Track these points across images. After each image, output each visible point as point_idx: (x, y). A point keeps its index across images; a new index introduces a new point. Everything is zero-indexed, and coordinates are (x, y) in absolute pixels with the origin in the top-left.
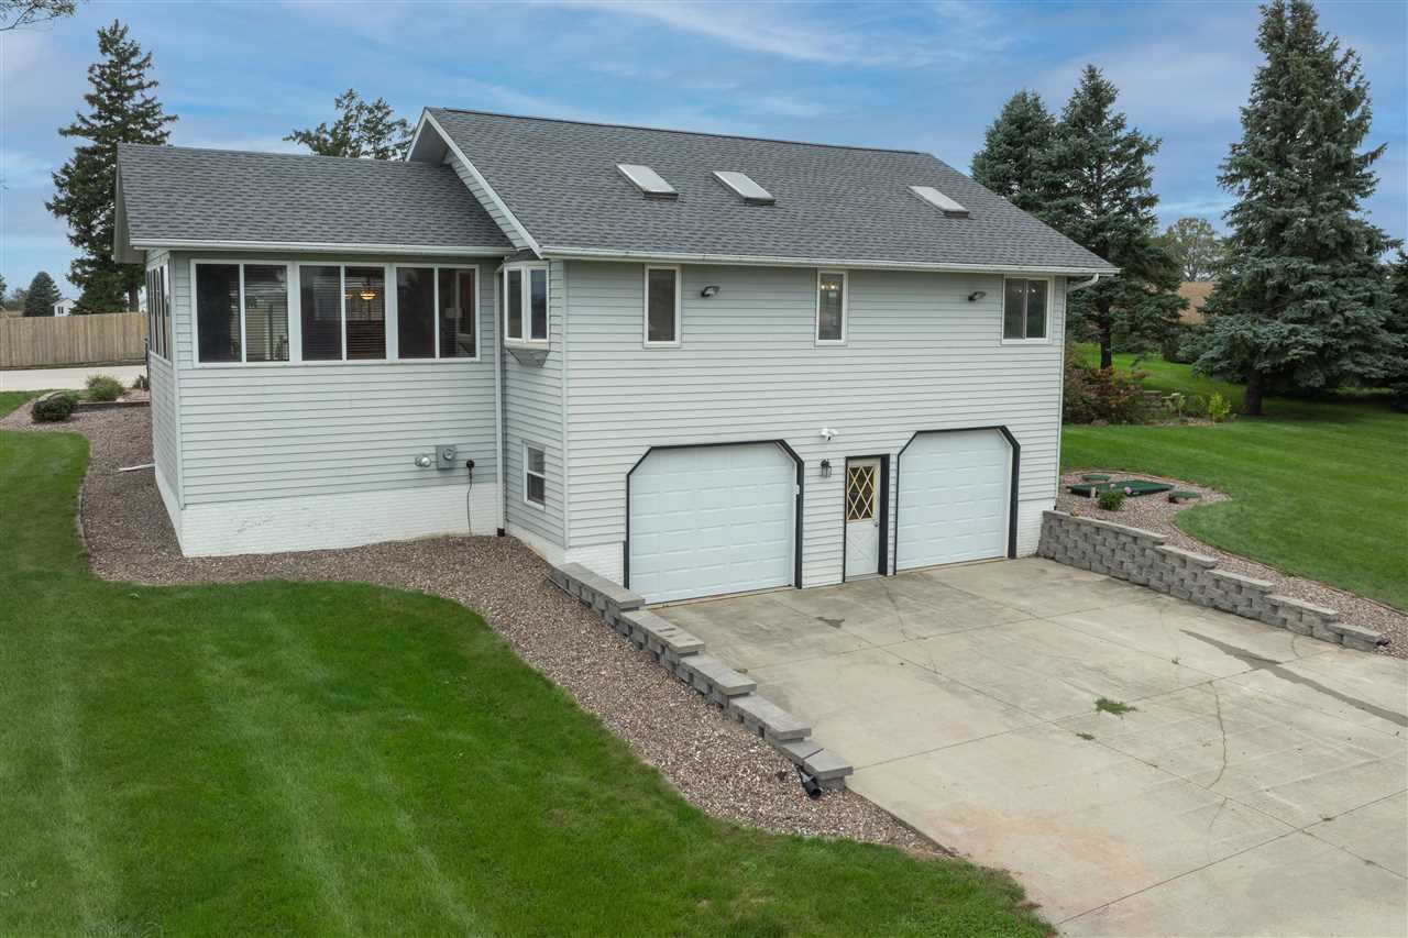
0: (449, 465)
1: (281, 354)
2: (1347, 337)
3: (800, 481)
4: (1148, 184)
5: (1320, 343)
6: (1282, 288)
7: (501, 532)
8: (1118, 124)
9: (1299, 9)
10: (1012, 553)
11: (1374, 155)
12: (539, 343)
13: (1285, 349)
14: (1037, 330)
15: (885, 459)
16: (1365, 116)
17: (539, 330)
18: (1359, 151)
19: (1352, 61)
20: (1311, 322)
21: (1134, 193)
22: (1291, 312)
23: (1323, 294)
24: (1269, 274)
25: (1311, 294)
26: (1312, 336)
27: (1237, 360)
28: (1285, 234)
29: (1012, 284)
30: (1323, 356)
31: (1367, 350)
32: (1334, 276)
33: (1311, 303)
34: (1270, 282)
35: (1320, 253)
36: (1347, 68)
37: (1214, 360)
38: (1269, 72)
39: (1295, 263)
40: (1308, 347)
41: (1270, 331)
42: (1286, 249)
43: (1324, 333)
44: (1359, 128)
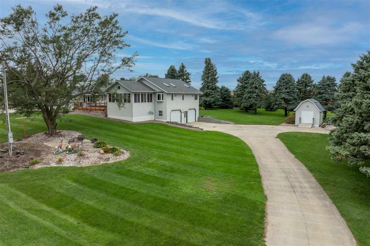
0: (151, 113)
1: (140, 102)
2: (216, 100)
3: (181, 113)
4: (190, 79)
5: (214, 100)
6: (209, 94)
7: (154, 120)
8: (186, 71)
9: (209, 59)
10: (195, 121)
11: (218, 77)
12: (163, 101)
13: (210, 101)
14: (197, 99)
15: (187, 112)
16: (217, 73)
17: (163, 99)
18: (216, 77)
19: (215, 66)
20: (212, 98)
21: (188, 81)
22: (210, 96)
23: (214, 94)
24: (208, 92)
25: (212, 94)
26: (213, 99)
27: (204, 102)
28: (209, 87)
29: (195, 95)
30: (214, 102)
31: (218, 101)
32: (215, 92)
33: (212, 95)
34: (208, 93)
35: (213, 89)
36: (215, 67)
37: (202, 103)
38: (206, 67)
39: (210, 91)
40: (213, 101)
41: (208, 99)
42: (209, 89)
43: (214, 99)
44: (216, 74)
